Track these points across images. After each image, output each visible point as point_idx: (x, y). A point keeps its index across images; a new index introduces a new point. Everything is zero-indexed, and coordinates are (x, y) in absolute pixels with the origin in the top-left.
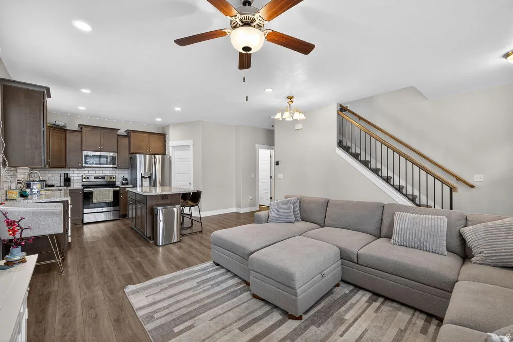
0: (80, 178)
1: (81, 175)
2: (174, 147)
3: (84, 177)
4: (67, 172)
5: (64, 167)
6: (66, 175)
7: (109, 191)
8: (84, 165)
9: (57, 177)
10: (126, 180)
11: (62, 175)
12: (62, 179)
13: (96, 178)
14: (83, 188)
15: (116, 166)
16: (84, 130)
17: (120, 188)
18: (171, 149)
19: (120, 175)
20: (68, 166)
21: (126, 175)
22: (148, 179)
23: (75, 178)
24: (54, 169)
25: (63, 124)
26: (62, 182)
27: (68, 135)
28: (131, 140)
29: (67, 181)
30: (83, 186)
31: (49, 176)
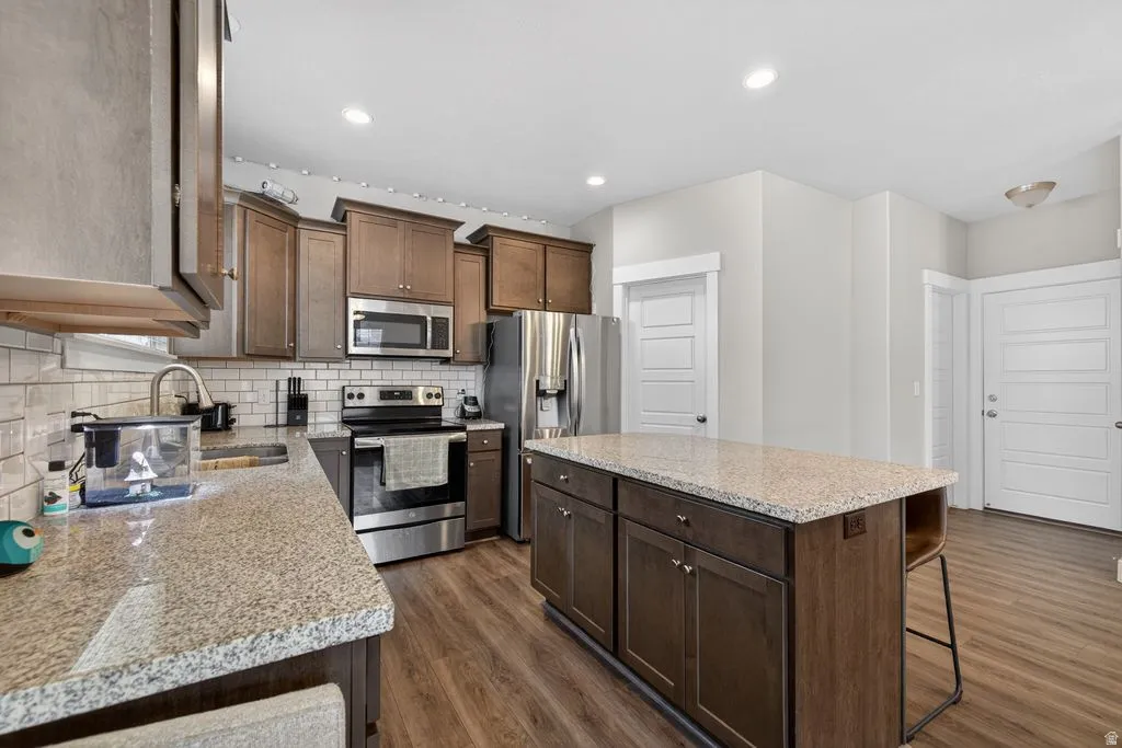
0: (337, 395)
1: (339, 385)
2: (628, 287)
3: (348, 390)
4: (297, 374)
5: (289, 356)
6: (295, 382)
7: (436, 445)
8: (353, 350)
9: (267, 392)
10: (475, 401)
11: (284, 386)
12: (283, 396)
13: (385, 395)
14: (355, 434)
15: (449, 353)
16: (354, 219)
17: (468, 433)
18: (618, 292)
19: (453, 385)
20: (301, 352)
21: (471, 385)
22: (554, 400)
23: (319, 396)
24: (259, 364)
25: (290, 196)
26: (283, 407)
27: (305, 236)
28: (496, 261)
29: (298, 404)
30: (346, 422)
31: (245, 386)
